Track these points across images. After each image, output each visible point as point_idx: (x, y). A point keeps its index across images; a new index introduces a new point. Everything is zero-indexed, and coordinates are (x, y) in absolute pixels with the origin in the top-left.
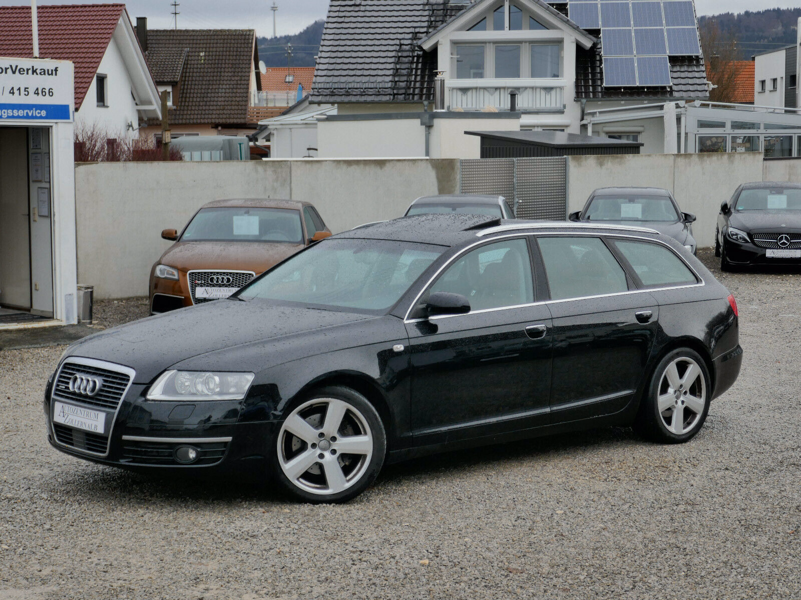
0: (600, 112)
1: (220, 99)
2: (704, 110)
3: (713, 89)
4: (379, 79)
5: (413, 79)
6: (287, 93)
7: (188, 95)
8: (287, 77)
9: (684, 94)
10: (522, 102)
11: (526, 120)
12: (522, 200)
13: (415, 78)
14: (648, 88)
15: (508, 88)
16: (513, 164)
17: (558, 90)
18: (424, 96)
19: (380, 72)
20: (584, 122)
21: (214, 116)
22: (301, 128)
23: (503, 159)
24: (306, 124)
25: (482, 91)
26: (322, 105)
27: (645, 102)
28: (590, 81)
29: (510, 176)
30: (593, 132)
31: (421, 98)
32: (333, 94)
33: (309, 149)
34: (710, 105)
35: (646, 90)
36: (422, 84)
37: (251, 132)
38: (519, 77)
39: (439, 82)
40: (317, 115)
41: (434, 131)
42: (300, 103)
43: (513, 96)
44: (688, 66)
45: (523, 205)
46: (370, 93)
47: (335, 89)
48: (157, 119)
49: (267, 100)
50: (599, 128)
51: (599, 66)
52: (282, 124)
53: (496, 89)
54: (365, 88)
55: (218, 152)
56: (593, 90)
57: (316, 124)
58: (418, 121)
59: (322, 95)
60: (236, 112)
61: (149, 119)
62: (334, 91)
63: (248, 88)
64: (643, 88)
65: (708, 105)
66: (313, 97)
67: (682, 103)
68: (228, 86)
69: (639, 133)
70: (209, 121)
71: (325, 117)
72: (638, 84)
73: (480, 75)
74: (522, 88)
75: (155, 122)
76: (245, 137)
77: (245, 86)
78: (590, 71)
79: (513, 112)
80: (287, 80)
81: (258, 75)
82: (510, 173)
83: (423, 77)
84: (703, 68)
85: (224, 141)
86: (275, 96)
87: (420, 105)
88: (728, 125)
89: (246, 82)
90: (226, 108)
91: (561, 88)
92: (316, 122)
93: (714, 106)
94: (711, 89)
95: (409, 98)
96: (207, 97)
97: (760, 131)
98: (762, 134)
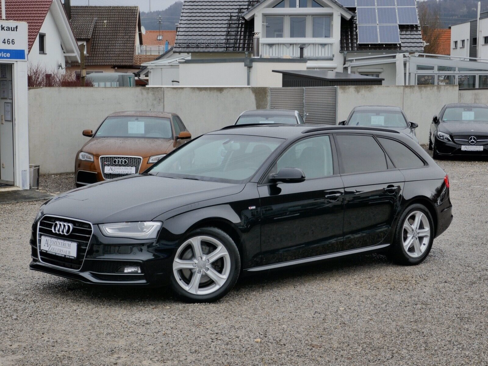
0: (356, 60)
1: (116, 50)
2: (421, 59)
3: (426, 45)
4: (217, 38)
5: (239, 38)
6: (159, 46)
7: (96, 47)
8: (159, 37)
9: (409, 49)
10: (307, 53)
11: (310, 64)
12: (309, 113)
13: (240, 37)
14: (386, 44)
15: (298, 44)
16: (303, 91)
17: (330, 45)
18: (246, 49)
19: (218, 33)
20: (346, 66)
21: (113, 61)
22: (168, 68)
23: (297, 88)
24: (171, 65)
25: (282, 46)
26: (181, 54)
27: (384, 53)
28: (350, 40)
29: (301, 98)
30: (351, 72)
31: (244, 50)
32: (188, 47)
33: (173, 81)
34: (425, 56)
35: (384, 46)
36: (244, 41)
37: (136, 71)
38: (305, 37)
39: (256, 39)
40: (179, 59)
41: (253, 70)
42: (167, 52)
43: (302, 49)
44: (411, 31)
45: (309, 117)
46: (212, 47)
47: (189, 43)
48: (77, 62)
49: (146, 51)
50: (355, 70)
51: (355, 31)
52: (156, 66)
53: (291, 44)
54: (209, 43)
55: (116, 83)
56: (351, 45)
57: (179, 66)
58: (243, 64)
59: (182, 47)
60: (127, 58)
61: (72, 62)
62: (189, 45)
63: (134, 43)
64: (383, 44)
65: (422, 56)
66: (176, 48)
67: (407, 54)
68: (121, 42)
69: (380, 73)
70: (110, 63)
71: (184, 60)
72: (379, 42)
73: (281, 36)
74: (307, 44)
75: (75, 64)
76: (132, 74)
77: (132, 42)
78: (349, 34)
79: (302, 59)
80: (158, 39)
81: (140, 35)
82: (301, 97)
83: (245, 36)
84: (420, 33)
85: (119, 76)
86: (151, 48)
87: (243, 54)
88: (436, 68)
89: (133, 39)
90: (120, 55)
91: (331, 44)
92: (179, 64)
93: (427, 56)
94: (425, 46)
95: (236, 50)
96: (108, 49)
97: (455, 72)
98: (457, 74)
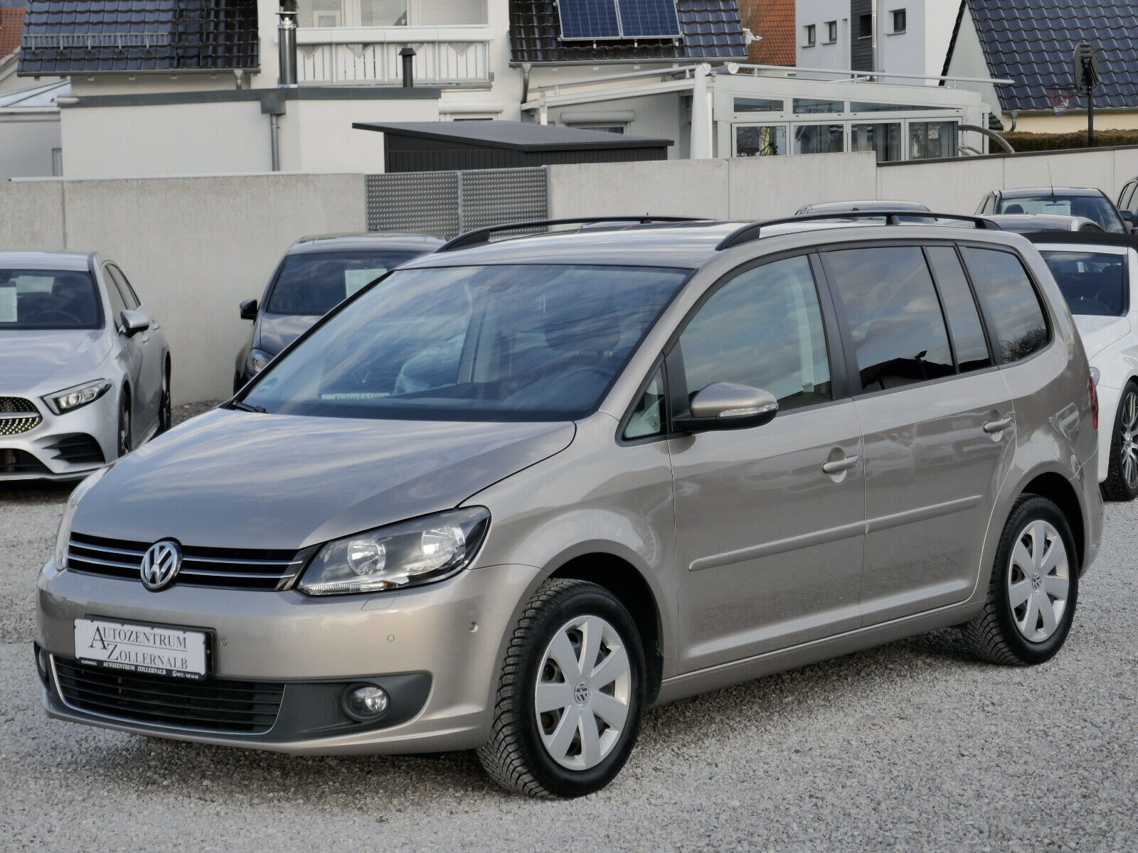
0: (560, 86)
2: (745, 79)
4: (148, 30)
5: (212, 30)
9: (705, 53)
13: (216, 28)
14: (640, 41)
15: (389, 44)
16: (457, 182)
17: (479, 46)
18: (235, 61)
19: (149, 17)
23: (439, 173)
25: (340, 49)
26: (42, 78)
27: (637, 67)
28: (536, 31)
29: (452, 204)
31: (229, 64)
32: (64, 59)
34: (755, 71)
35: (636, 45)
36: (229, 38)
38: (408, 23)
39: (287, 32)
41: (284, 123)
43: (406, 58)
46: (133, 55)
47: (65, 49)
50: (557, 115)
51: (551, 4)
53: (366, 44)
54: (123, 47)
56: (543, 45)
57: (56, 113)
58: (255, 106)
59: (42, 60)
62: (65, 52)
64: (632, 41)
65: (749, 71)
66: (24, 62)
67: (706, 68)
71: (75, 99)
72: (622, 35)
73: (335, 21)
74: (416, 42)
78: (536, 12)
83: (230, 25)
84: (734, 5)
87: (229, 76)
88: (788, 106)
91: (484, 43)
92: (59, 109)
93: (761, 72)
94: (750, 42)
95: (207, 63)
97: (843, 116)
98: (847, 120)
